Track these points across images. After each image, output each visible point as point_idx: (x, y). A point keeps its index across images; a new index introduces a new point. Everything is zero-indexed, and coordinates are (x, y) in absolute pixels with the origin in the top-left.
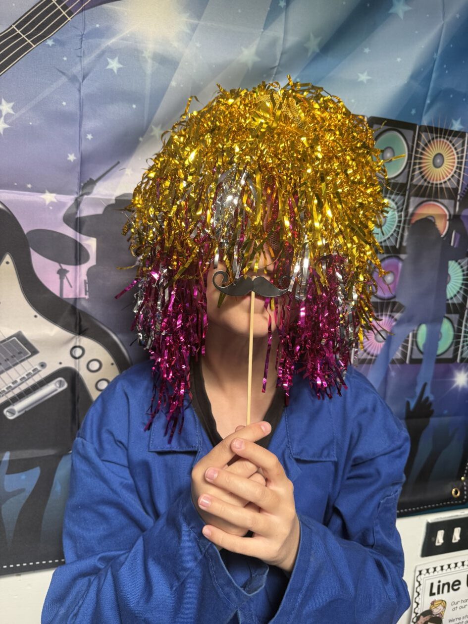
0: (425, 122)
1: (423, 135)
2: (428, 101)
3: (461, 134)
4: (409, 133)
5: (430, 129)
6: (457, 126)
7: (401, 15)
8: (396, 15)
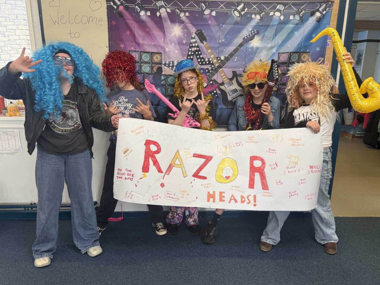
0: (301, 51)
1: (301, 53)
2: (302, 48)
3: (309, 52)
4: (298, 53)
5: (302, 52)
6: (308, 51)
7: (296, 34)
8: (295, 34)
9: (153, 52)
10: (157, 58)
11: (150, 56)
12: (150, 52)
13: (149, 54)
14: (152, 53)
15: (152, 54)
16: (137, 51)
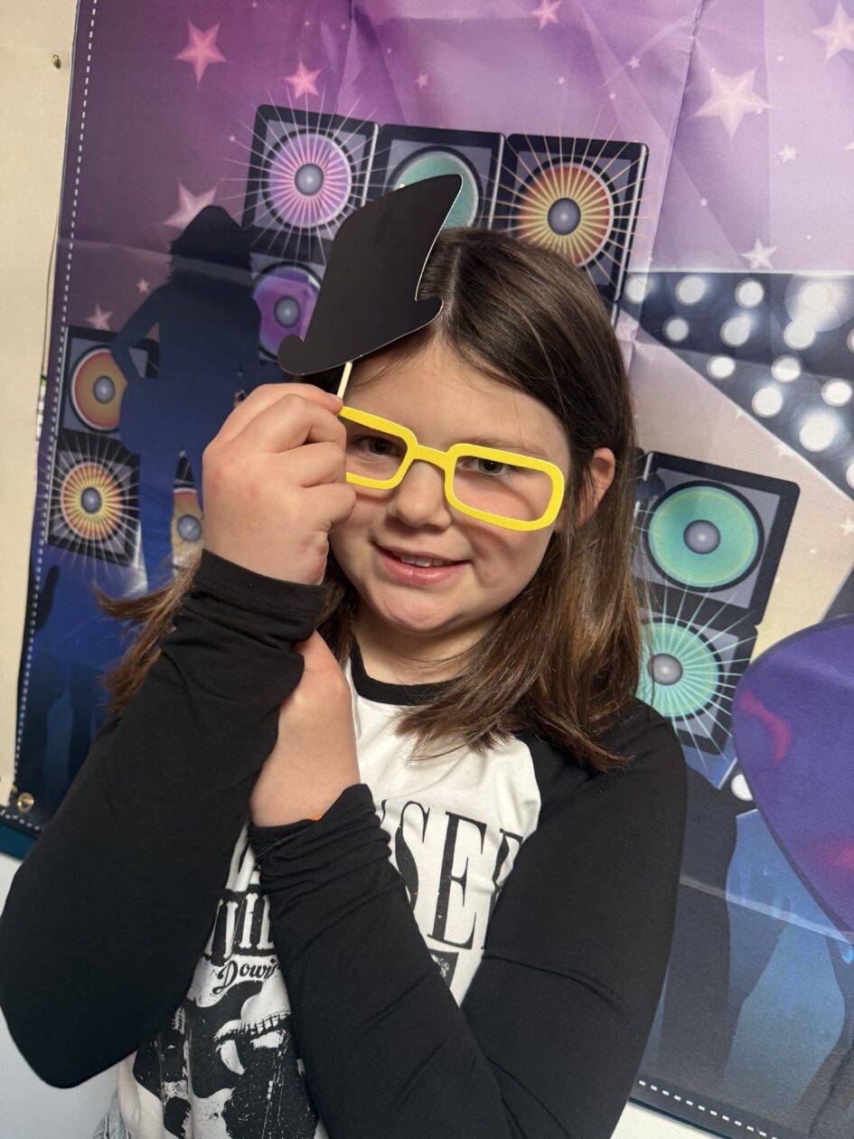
9: (526, 131)
10: (564, 217)
11: (485, 192)
12: (489, 140)
13: (481, 155)
14: (518, 142)
15: (511, 161)
16: (352, 125)
